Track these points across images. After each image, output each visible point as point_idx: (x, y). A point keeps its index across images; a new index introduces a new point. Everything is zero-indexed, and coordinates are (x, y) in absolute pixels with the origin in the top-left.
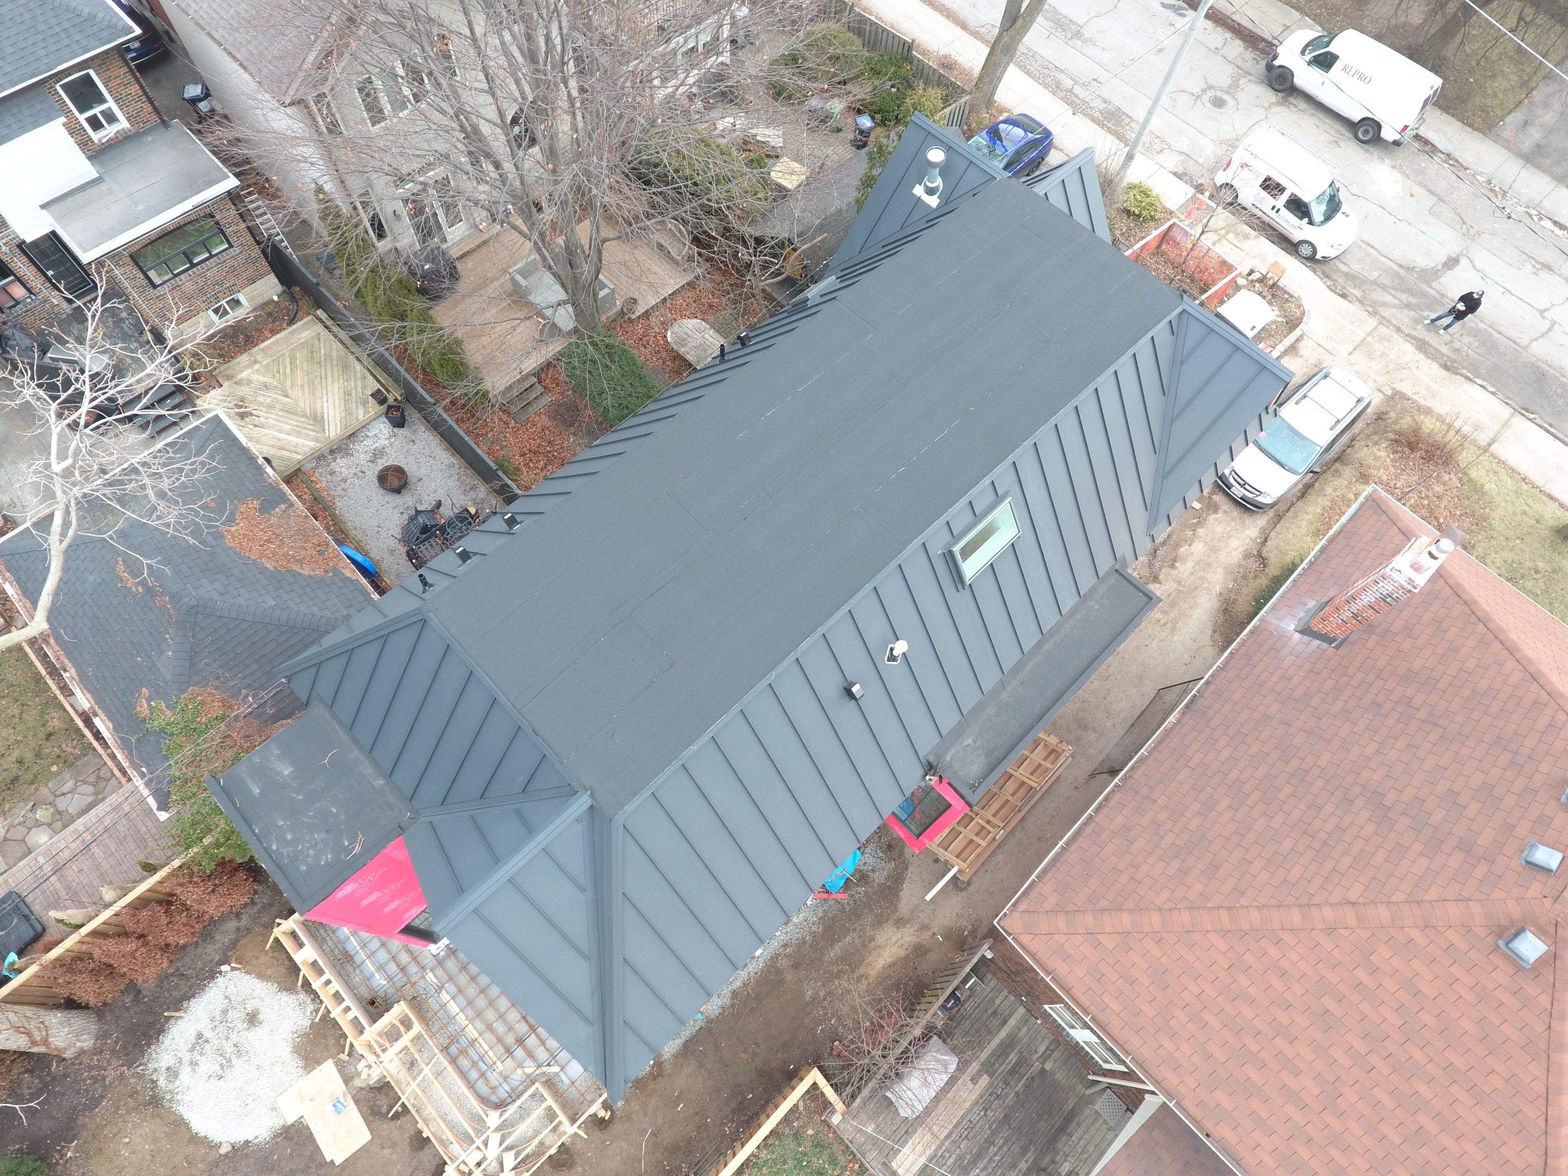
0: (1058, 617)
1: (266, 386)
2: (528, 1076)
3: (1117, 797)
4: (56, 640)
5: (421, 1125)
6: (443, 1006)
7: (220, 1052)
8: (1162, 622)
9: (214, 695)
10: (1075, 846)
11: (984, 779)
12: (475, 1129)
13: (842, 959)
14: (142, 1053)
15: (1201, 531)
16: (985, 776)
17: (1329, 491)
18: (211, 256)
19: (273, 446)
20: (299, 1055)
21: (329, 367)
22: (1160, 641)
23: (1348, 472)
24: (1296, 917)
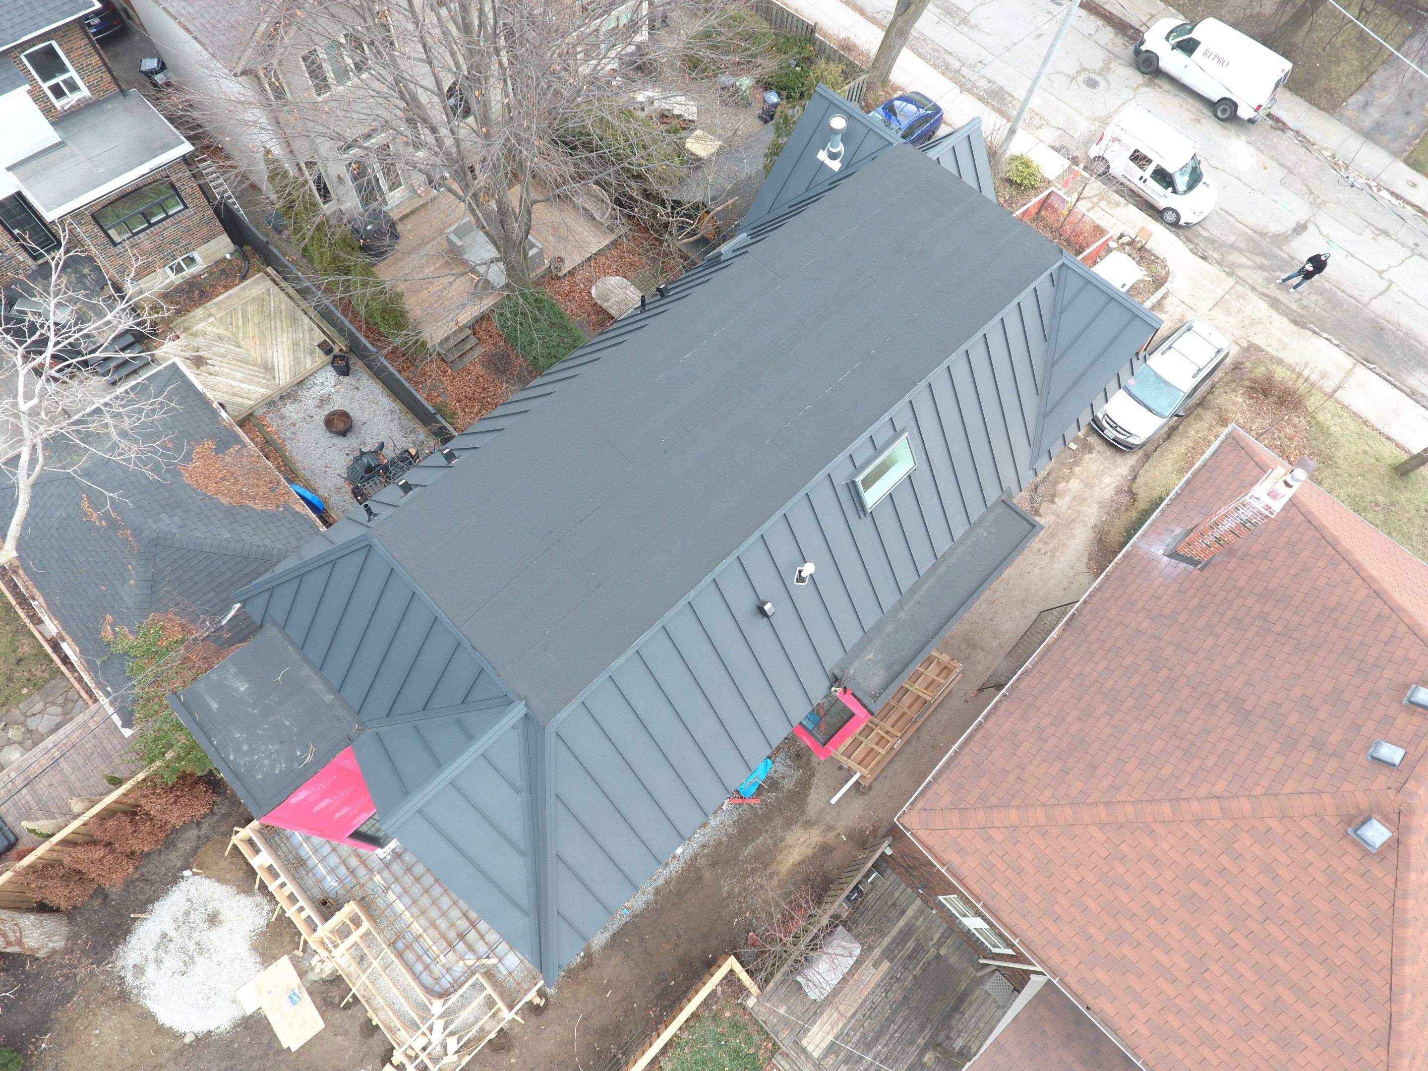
0: (950, 543)
1: (220, 338)
2: (469, 968)
3: (1004, 706)
4: (25, 570)
5: (370, 1014)
6: (390, 905)
7: (183, 950)
8: (1043, 552)
9: (174, 621)
10: (967, 749)
11: (884, 690)
12: (420, 1017)
13: (755, 858)
14: (111, 952)
15: (1077, 469)
16: (886, 687)
17: (1192, 433)
18: (168, 217)
19: (228, 393)
20: (257, 951)
21: (278, 319)
22: (1041, 569)
23: (1209, 416)
24: (1167, 809)
